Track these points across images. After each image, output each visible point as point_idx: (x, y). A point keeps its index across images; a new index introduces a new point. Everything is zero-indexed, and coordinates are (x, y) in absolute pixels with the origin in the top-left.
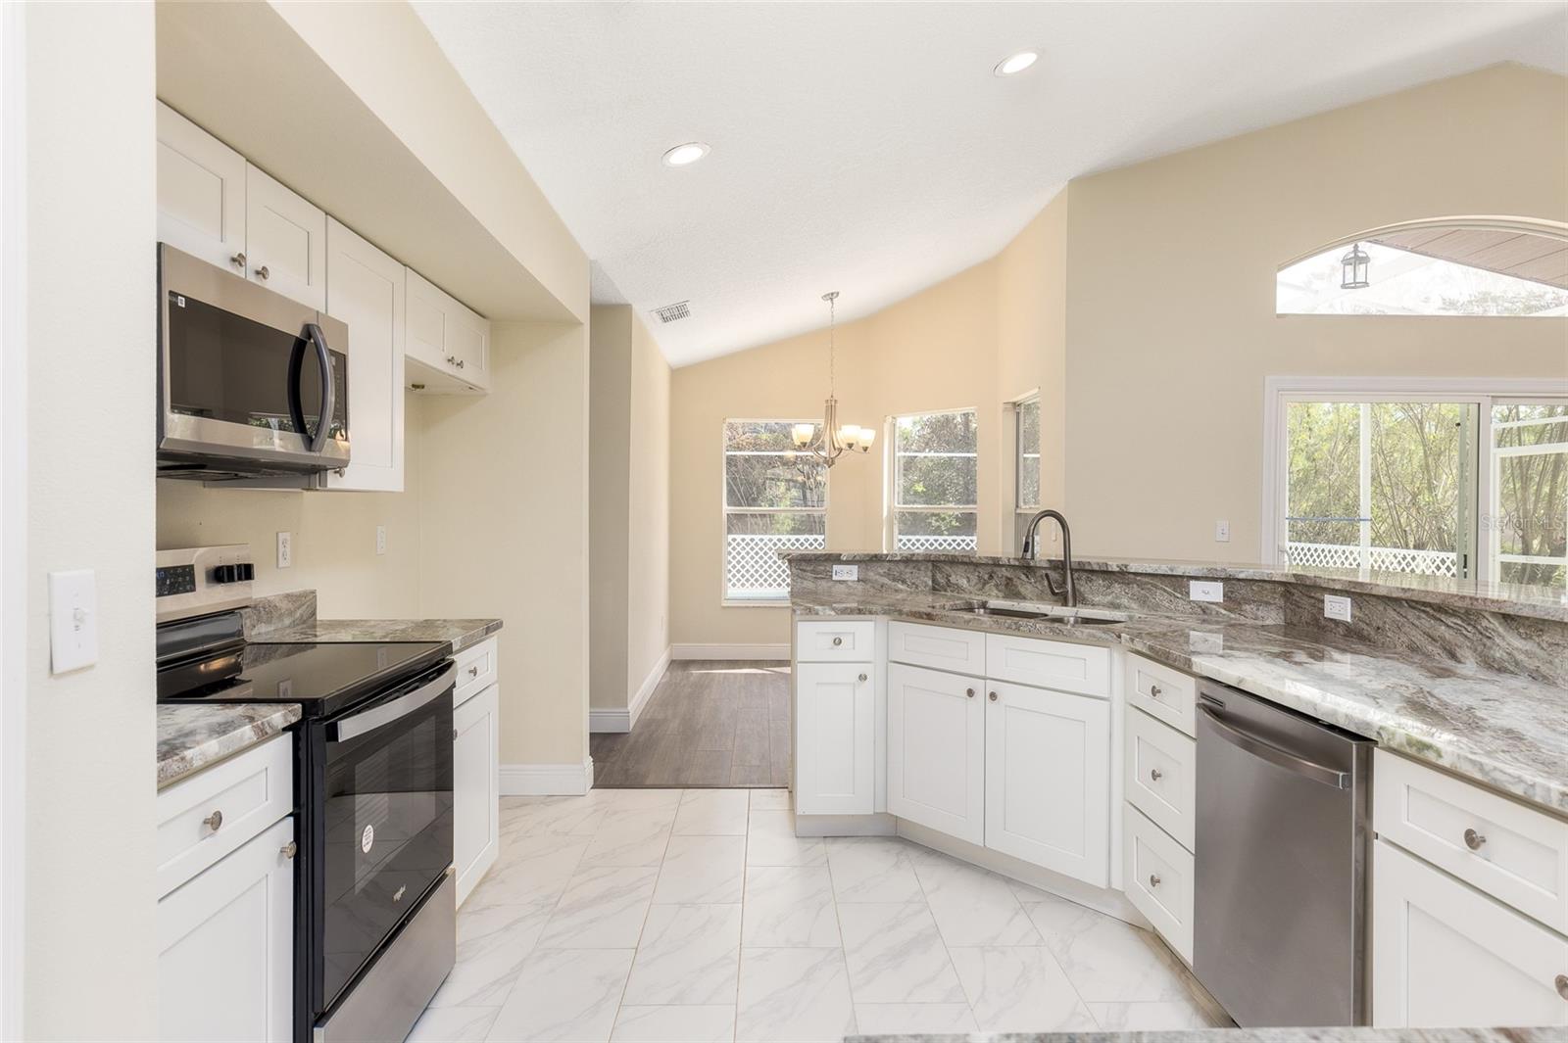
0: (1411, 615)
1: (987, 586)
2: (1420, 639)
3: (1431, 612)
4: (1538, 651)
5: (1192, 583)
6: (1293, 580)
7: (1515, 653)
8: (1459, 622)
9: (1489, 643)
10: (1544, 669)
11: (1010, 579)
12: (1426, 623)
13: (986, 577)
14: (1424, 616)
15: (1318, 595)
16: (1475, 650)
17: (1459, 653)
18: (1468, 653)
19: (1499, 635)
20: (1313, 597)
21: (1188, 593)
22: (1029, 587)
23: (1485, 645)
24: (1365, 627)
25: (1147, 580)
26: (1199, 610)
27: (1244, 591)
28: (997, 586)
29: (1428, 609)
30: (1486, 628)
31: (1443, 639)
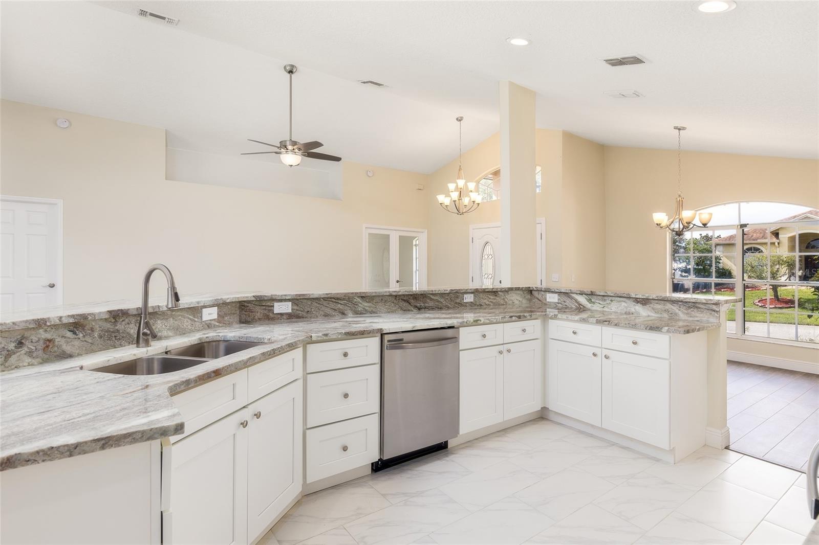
0: (325, 303)
1: (13, 359)
2: (328, 311)
3: (334, 300)
4: (372, 305)
5: (204, 310)
6: (253, 299)
7: (365, 308)
8: (346, 302)
9: (356, 306)
10: (374, 310)
11: (50, 341)
12: (332, 305)
13: (12, 346)
14: (330, 302)
15: (269, 304)
16: (352, 310)
17: (346, 312)
18: (349, 311)
19: (360, 303)
20: (263, 306)
21: (201, 317)
22: (77, 343)
23: (355, 308)
24: (300, 312)
25: (179, 313)
26: (206, 326)
27: (225, 309)
28: (30, 354)
29: (333, 300)
30: (356, 302)
31: (339, 309)
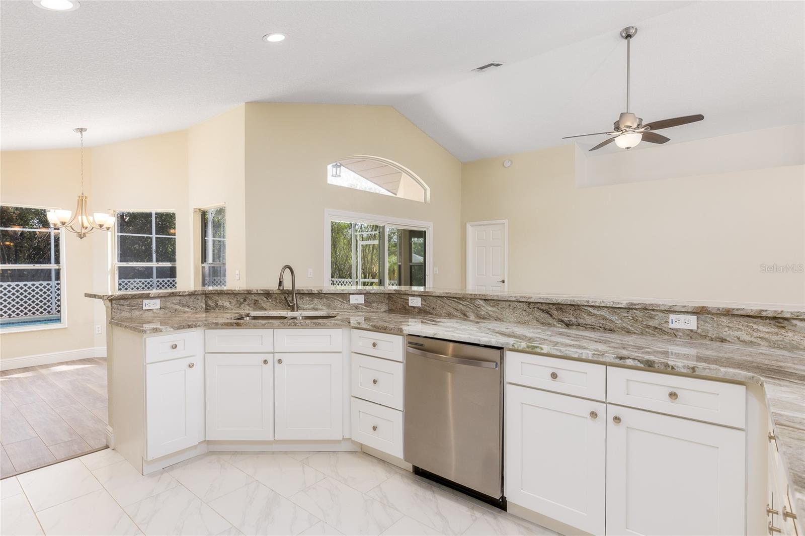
0: (448, 302)
1: (243, 306)
2: (451, 311)
3: (456, 300)
4: (497, 310)
5: (351, 296)
6: (394, 292)
7: (489, 312)
8: (468, 303)
9: (479, 310)
10: (499, 316)
11: (257, 301)
12: (454, 305)
13: (242, 300)
14: (453, 302)
15: (405, 297)
16: (474, 313)
17: (467, 314)
18: (471, 314)
19: (483, 306)
20: (402, 298)
21: (349, 301)
22: (268, 304)
23: (478, 310)
24: (428, 308)
25: (329, 296)
26: (354, 308)
27: (372, 298)
28: (248, 305)
29: (455, 300)
30: (478, 305)
31: (461, 310)
